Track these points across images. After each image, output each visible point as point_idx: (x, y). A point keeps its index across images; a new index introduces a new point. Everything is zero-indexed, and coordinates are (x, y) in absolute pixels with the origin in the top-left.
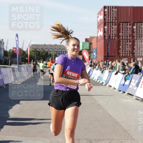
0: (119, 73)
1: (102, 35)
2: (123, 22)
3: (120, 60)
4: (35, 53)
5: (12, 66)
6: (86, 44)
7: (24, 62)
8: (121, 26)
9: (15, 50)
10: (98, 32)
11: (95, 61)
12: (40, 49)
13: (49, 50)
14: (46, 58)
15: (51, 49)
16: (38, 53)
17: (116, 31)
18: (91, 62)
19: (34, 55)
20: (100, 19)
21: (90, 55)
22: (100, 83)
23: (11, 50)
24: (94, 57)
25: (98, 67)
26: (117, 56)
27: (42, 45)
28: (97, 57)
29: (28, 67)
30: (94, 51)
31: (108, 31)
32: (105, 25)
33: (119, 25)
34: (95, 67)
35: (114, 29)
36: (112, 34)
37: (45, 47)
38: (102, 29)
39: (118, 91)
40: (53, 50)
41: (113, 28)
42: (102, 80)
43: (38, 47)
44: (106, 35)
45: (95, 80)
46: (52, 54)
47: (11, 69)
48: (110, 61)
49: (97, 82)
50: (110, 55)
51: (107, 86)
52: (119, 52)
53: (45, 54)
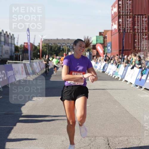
0: (135, 68)
1: (116, 28)
2: (138, 15)
3: (136, 54)
4: (47, 48)
5: (24, 62)
6: (100, 38)
7: (36, 57)
8: (137, 18)
9: (26, 45)
10: (112, 25)
11: (110, 56)
12: (52, 44)
13: (61, 44)
14: (59, 53)
15: (63, 43)
16: (50, 48)
17: (131, 24)
18: (106, 56)
19: (46, 50)
20: (114, 11)
21: (104, 49)
22: (116, 78)
23: (22, 45)
24: (109, 51)
25: (113, 61)
26: (132, 49)
27: (54, 40)
28: (111, 51)
29: (40, 62)
30: (109, 44)
31: (123, 24)
32: (119, 18)
33: (134, 18)
34: (110, 62)
35: (129, 22)
36: (127, 27)
37: (58, 42)
38: (116, 22)
39: (134, 86)
40: (66, 44)
41: (127, 21)
42: (118, 75)
43: (50, 42)
44: (121, 28)
45: (111, 74)
46: (64, 49)
47: (23, 65)
48: (126, 55)
49: (112, 77)
50: (125, 48)
51: (123, 81)
52: (135, 46)
53: (58, 49)
